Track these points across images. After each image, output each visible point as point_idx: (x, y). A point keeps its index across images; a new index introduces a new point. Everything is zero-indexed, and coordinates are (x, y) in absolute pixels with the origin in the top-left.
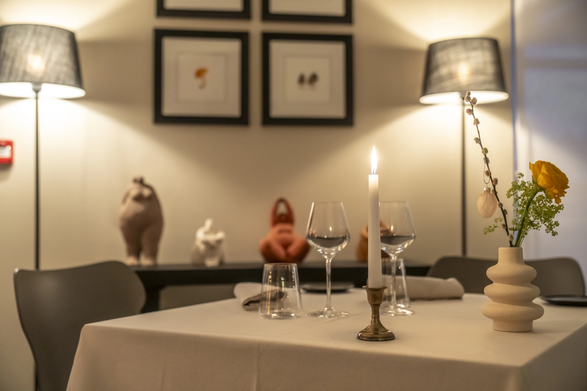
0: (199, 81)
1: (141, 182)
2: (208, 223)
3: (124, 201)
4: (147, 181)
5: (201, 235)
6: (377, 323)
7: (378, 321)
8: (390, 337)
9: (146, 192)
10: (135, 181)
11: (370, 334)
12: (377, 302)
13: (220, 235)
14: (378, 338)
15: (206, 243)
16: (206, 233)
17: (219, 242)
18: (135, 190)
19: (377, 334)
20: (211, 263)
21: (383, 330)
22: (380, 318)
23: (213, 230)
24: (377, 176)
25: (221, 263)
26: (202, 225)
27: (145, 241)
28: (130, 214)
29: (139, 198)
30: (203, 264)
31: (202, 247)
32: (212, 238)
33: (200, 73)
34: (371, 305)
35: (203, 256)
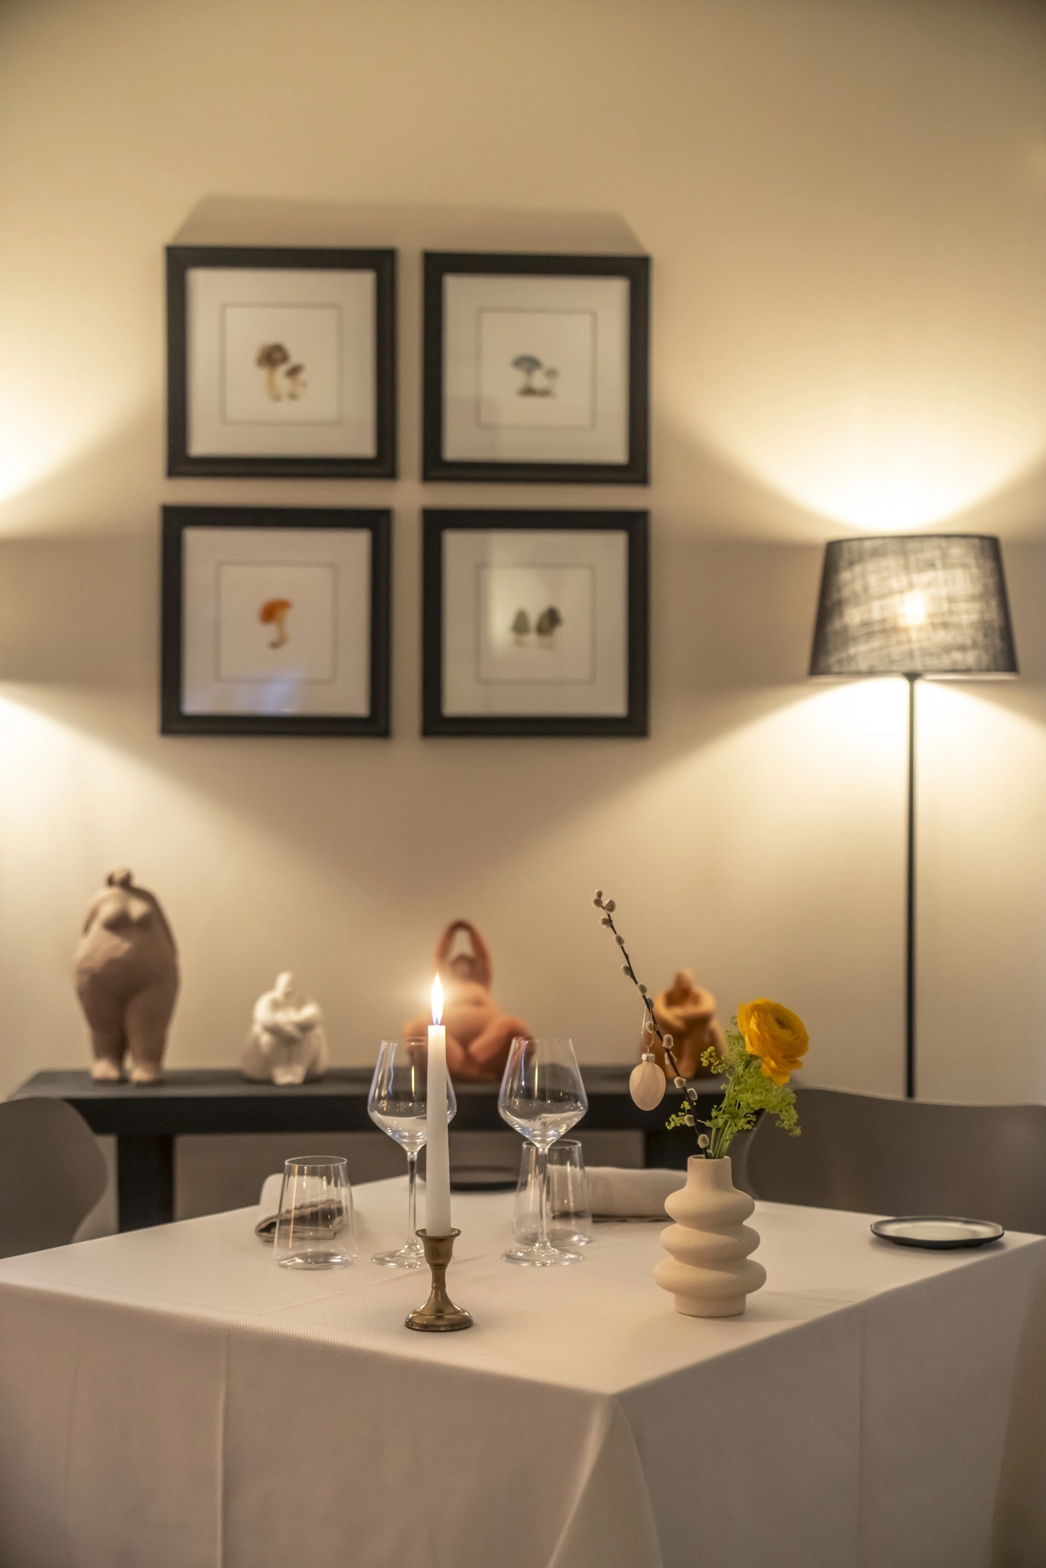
0: (270, 631)
1: (125, 884)
2: (283, 980)
3: (87, 928)
4: (138, 882)
5: (263, 1012)
6: (440, 1298)
7: (442, 1297)
8: (461, 1324)
9: (137, 909)
10: (111, 881)
11: (429, 1318)
12: (440, 1261)
13: (309, 1011)
14: (440, 1326)
15: (274, 1030)
16: (276, 1006)
17: (305, 1027)
18: (110, 904)
19: (440, 1318)
20: (288, 1076)
21: (451, 1310)
22: (448, 1290)
23: (294, 998)
24: (443, 1028)
25: (311, 1079)
26: (270, 986)
27: (133, 1022)
28: (98, 961)
29: (119, 924)
30: (269, 1082)
31: (266, 1039)
32: (289, 1018)
33: (272, 612)
34: (431, 1265)
35: (269, 1061)
